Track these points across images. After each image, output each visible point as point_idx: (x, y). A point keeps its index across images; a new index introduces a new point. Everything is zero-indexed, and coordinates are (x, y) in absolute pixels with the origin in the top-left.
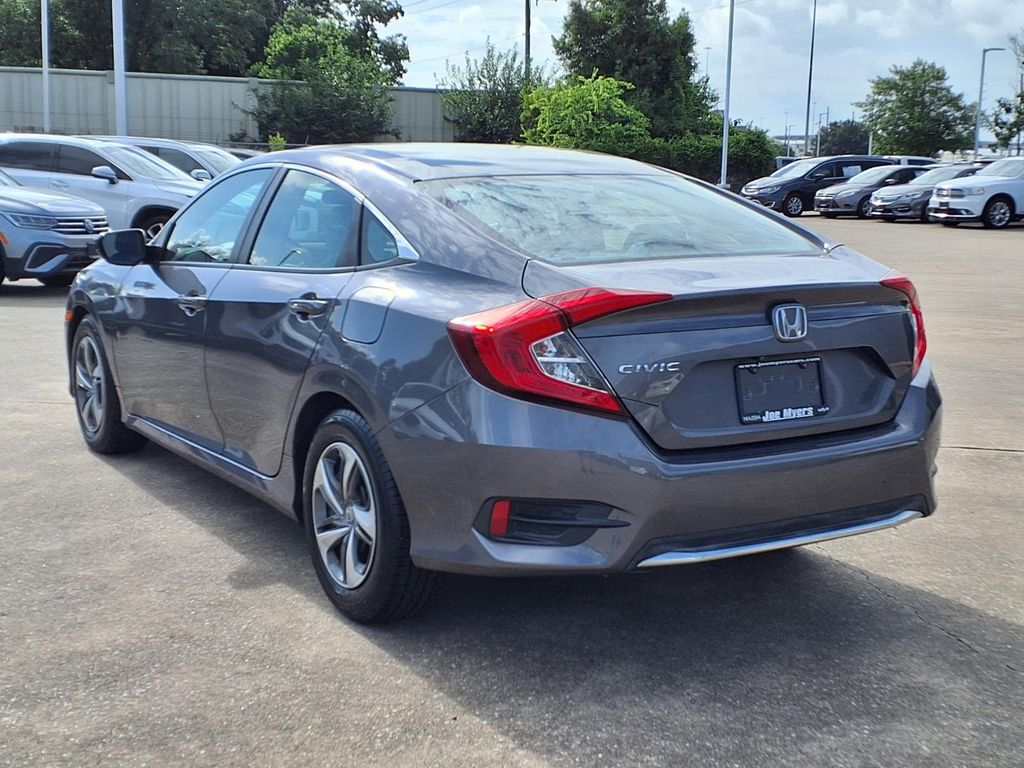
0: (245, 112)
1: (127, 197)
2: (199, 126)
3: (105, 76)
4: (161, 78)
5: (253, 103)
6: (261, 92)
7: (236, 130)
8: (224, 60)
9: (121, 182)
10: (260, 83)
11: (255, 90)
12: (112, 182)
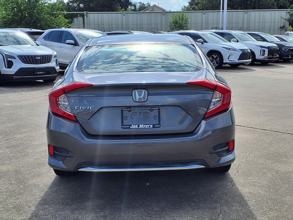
0: (285, 19)
1: (206, 48)
2: (271, 24)
3: (244, 11)
4: (260, 11)
5: (288, 17)
6: (291, 13)
7: (282, 25)
8: (282, 4)
9: (205, 43)
10: (291, 10)
11: (289, 13)
12: (202, 43)
